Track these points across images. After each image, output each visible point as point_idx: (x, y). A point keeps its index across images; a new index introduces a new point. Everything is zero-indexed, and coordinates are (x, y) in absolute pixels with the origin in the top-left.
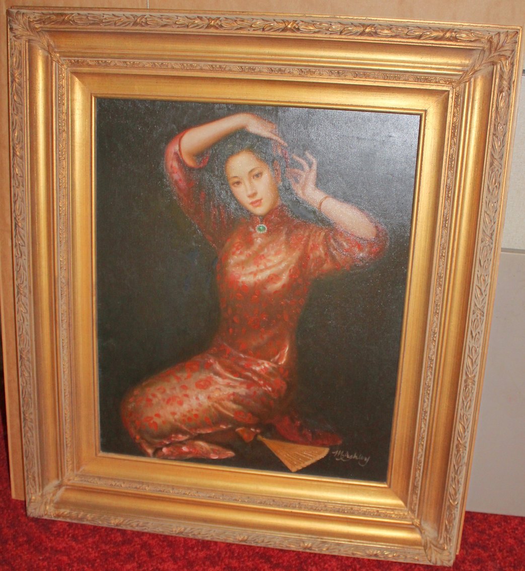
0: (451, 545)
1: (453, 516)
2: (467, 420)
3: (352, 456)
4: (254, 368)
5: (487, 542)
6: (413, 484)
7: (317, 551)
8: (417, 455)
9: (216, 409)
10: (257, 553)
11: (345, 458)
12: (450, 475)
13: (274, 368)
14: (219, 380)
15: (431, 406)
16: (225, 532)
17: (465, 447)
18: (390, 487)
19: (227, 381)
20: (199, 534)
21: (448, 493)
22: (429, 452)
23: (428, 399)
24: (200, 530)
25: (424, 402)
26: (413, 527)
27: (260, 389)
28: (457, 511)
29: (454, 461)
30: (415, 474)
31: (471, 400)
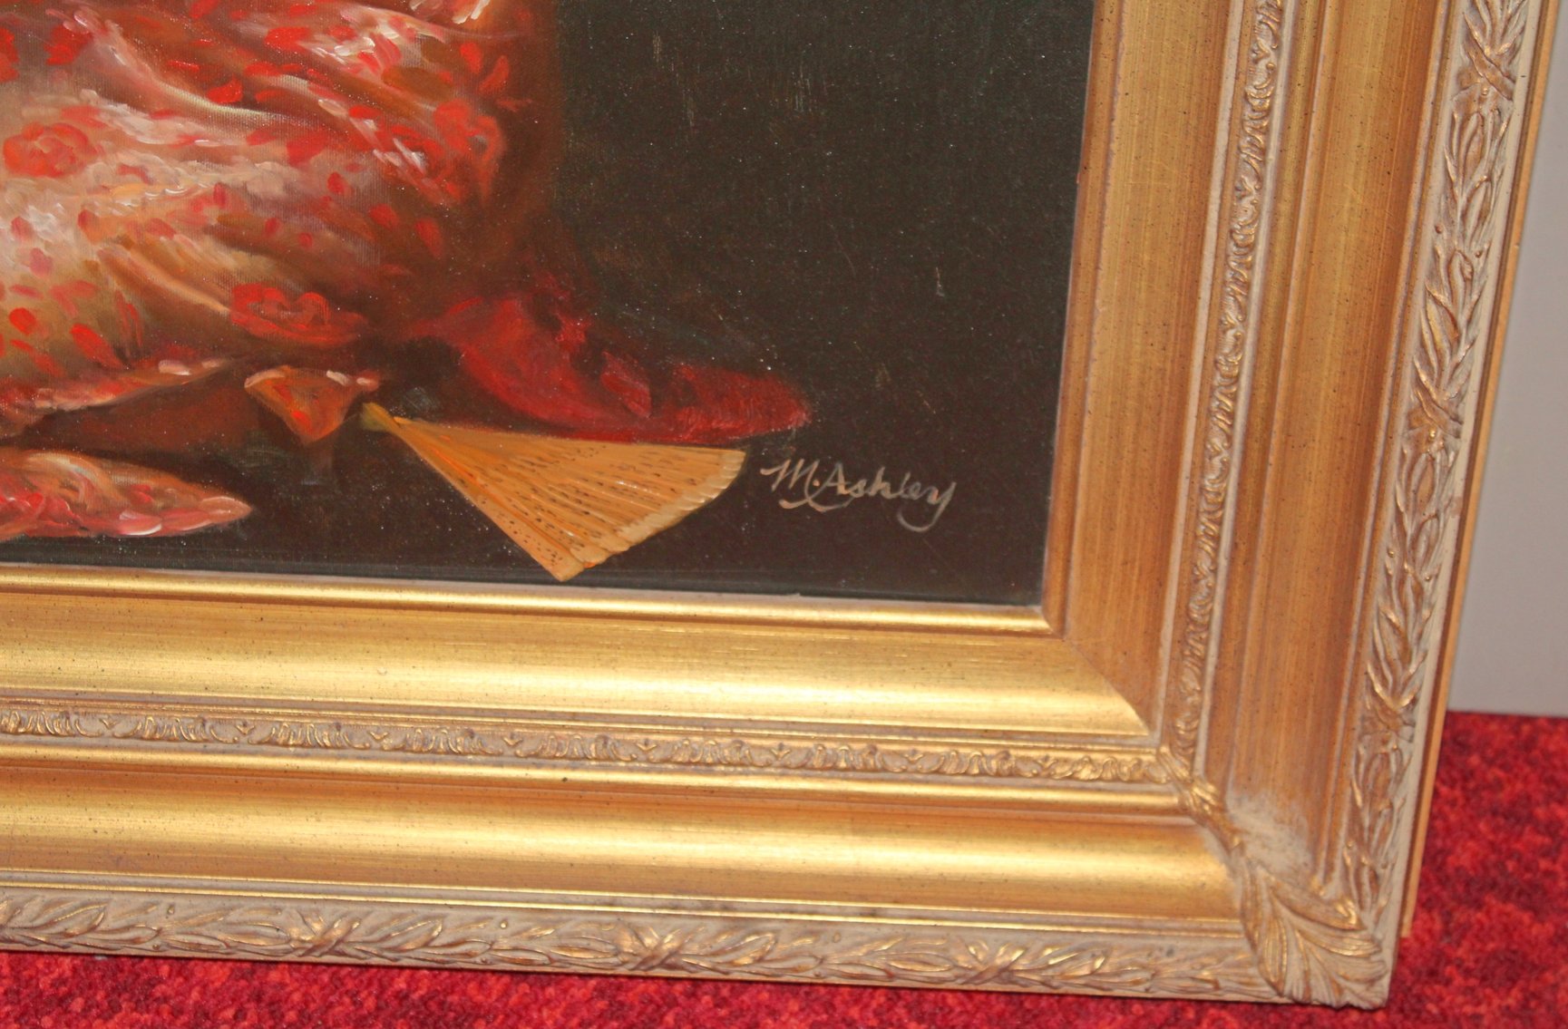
0: (1382, 901)
1: (1393, 767)
2: (1469, 281)
3: (861, 484)
4: (320, 51)
5: (1544, 864)
6: (1184, 614)
7: (704, 968)
8: (1200, 468)
9: (129, 278)
10: (402, 997)
11: (829, 496)
12: (1378, 565)
13: (429, 46)
14: (136, 123)
15: (1275, 213)
16: (227, 910)
17: (1457, 419)
18: (1061, 630)
19: (176, 127)
20: (92, 929)
21: (1368, 650)
22: (1265, 451)
23: (1260, 178)
24: (93, 909)
25: (1240, 193)
26: (1188, 821)
27: (363, 161)
28: (1411, 740)
29: (1396, 494)
30: (1190, 563)
31: (1490, 179)
